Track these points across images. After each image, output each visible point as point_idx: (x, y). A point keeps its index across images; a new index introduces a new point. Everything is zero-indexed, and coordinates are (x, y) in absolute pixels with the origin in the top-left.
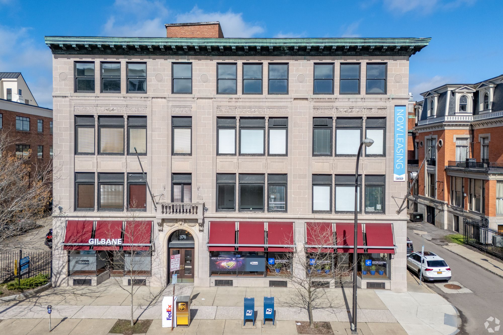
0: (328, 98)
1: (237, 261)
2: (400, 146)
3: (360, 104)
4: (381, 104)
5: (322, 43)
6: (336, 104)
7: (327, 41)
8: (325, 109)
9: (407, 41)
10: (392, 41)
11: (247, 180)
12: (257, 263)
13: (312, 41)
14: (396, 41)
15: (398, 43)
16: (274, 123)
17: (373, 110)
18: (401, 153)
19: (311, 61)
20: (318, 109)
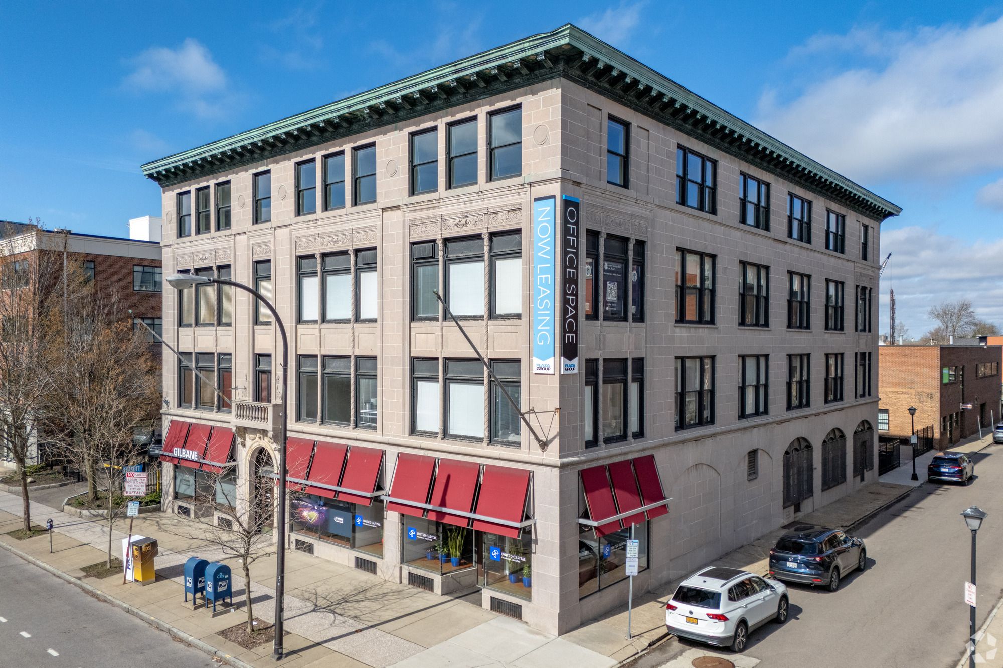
0: (428, 201)
1: (320, 512)
2: (544, 292)
3: (478, 205)
4: (512, 200)
5: (396, 91)
6: (443, 211)
7: (401, 85)
8: (427, 223)
9: (526, 45)
10: (500, 53)
11: (334, 368)
12: (342, 519)
13: (381, 92)
14: (507, 51)
15: (511, 54)
16: (363, 261)
17: (501, 214)
18: (545, 309)
19: (404, 130)
20: (417, 225)
